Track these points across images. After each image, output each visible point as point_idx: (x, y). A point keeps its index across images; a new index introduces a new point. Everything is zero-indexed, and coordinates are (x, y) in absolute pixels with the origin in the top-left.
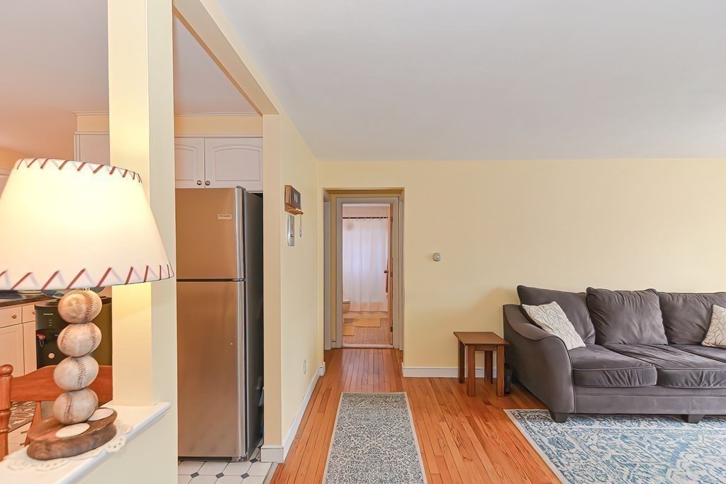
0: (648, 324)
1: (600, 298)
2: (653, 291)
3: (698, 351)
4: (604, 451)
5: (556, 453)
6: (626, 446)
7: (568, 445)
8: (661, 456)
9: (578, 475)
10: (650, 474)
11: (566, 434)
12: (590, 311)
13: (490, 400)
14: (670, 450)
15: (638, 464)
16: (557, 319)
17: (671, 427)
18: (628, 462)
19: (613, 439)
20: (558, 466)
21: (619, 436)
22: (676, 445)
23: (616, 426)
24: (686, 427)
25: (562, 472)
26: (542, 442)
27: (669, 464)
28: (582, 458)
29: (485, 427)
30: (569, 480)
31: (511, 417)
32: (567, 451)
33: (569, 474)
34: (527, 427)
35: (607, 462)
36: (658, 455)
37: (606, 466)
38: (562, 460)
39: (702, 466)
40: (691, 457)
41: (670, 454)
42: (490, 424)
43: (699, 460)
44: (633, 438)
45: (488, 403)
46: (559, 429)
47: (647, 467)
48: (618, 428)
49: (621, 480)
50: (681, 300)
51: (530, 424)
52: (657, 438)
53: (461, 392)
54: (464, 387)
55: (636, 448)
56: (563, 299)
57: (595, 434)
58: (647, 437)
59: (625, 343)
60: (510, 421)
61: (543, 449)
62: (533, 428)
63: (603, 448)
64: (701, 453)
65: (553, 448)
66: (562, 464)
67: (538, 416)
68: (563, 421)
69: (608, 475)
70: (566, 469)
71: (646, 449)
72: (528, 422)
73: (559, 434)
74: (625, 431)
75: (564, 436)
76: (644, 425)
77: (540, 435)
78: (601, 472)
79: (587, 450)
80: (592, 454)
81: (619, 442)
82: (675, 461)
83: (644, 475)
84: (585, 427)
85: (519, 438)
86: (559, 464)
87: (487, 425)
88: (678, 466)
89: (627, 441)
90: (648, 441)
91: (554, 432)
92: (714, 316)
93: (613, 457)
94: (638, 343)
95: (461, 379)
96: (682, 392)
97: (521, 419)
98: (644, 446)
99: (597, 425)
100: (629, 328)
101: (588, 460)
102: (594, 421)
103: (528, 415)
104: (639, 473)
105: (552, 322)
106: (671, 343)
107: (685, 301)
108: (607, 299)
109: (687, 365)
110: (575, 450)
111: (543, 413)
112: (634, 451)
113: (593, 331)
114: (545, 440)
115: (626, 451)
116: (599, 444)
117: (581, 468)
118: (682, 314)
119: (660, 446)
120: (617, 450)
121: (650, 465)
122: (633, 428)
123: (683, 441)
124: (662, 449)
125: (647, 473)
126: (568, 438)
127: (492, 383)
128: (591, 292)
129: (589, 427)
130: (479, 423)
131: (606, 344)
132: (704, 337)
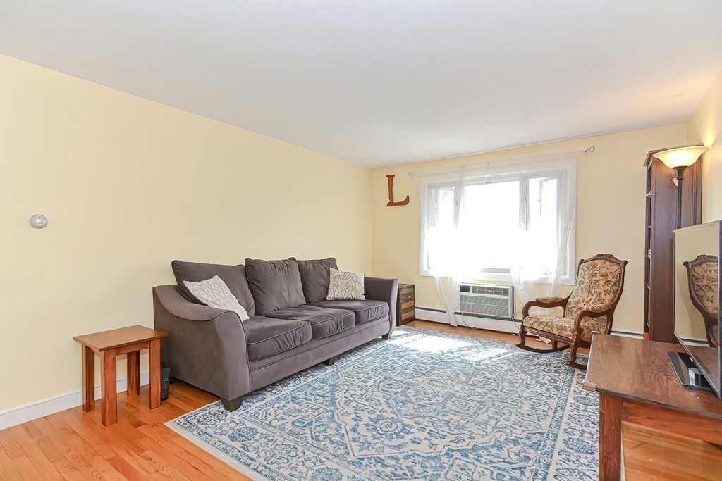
0: (293, 288)
1: (257, 268)
2: (293, 259)
3: (326, 305)
4: (284, 422)
5: (242, 450)
6: (299, 407)
7: (251, 433)
8: (325, 403)
9: (272, 463)
10: (326, 425)
11: (245, 421)
12: (249, 282)
13: (141, 419)
14: (328, 395)
15: (313, 420)
16: (222, 294)
17: (320, 374)
18: (306, 422)
19: (286, 405)
20: (248, 465)
21: (290, 400)
22: (330, 389)
23: (284, 390)
24: (329, 369)
25: (256, 469)
26: (223, 443)
27: (332, 408)
28: (269, 440)
29: (142, 461)
30: (266, 476)
31: (177, 429)
32: (252, 441)
33: (263, 468)
34: (201, 434)
35: (291, 433)
36: (322, 403)
37: (291, 437)
38: (251, 455)
39: (350, 398)
40: (342, 394)
41: (330, 398)
42: (148, 453)
43: (347, 394)
44: (300, 397)
45: (139, 424)
46: (237, 418)
47: (320, 419)
48: (287, 391)
49: (309, 445)
50: (312, 265)
51: (203, 427)
52: (315, 388)
53: (90, 423)
54: (97, 415)
55: (306, 405)
56: (225, 272)
57: (271, 407)
58: (310, 391)
59: (278, 309)
60: (176, 435)
61: (227, 452)
62: (208, 431)
63: (283, 419)
64: (345, 387)
65: (237, 444)
66: (252, 460)
67: (209, 413)
68: (237, 408)
69: (297, 446)
70: (258, 464)
71: (313, 402)
72: (199, 426)
73: (237, 424)
74: (293, 393)
75: (244, 423)
76: (304, 380)
77: (218, 436)
78: (290, 446)
79: (270, 429)
80: (276, 431)
81: (291, 405)
82: (335, 403)
83: (322, 428)
84: (260, 403)
85: (195, 453)
86: (249, 462)
87: (146, 458)
88: (338, 406)
89: (297, 401)
90: (312, 394)
91: (233, 425)
92: (331, 276)
93: (293, 423)
94: (288, 308)
95: (89, 406)
96: (327, 340)
97: (190, 425)
98: (311, 400)
99: (269, 397)
100: (281, 294)
101: (275, 439)
102: (265, 394)
103: (197, 417)
104: (318, 429)
105: (218, 297)
106: (308, 302)
107: (314, 266)
108: (263, 268)
109: (328, 316)
110: (259, 435)
111: (215, 407)
112: (306, 409)
113: (253, 302)
114: (226, 439)
115: (299, 411)
116: (277, 417)
117: (272, 453)
118: (313, 277)
119: (321, 394)
120: (293, 414)
121: (321, 416)
122: (297, 387)
123: (332, 383)
124: (323, 397)
125: (322, 425)
126: (249, 424)
127: (139, 393)
128: (249, 263)
129: (263, 402)
130: (131, 459)
131: (265, 312)
132: (327, 293)
